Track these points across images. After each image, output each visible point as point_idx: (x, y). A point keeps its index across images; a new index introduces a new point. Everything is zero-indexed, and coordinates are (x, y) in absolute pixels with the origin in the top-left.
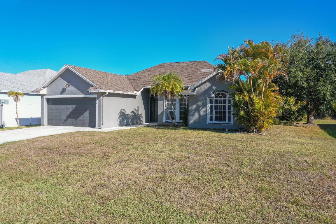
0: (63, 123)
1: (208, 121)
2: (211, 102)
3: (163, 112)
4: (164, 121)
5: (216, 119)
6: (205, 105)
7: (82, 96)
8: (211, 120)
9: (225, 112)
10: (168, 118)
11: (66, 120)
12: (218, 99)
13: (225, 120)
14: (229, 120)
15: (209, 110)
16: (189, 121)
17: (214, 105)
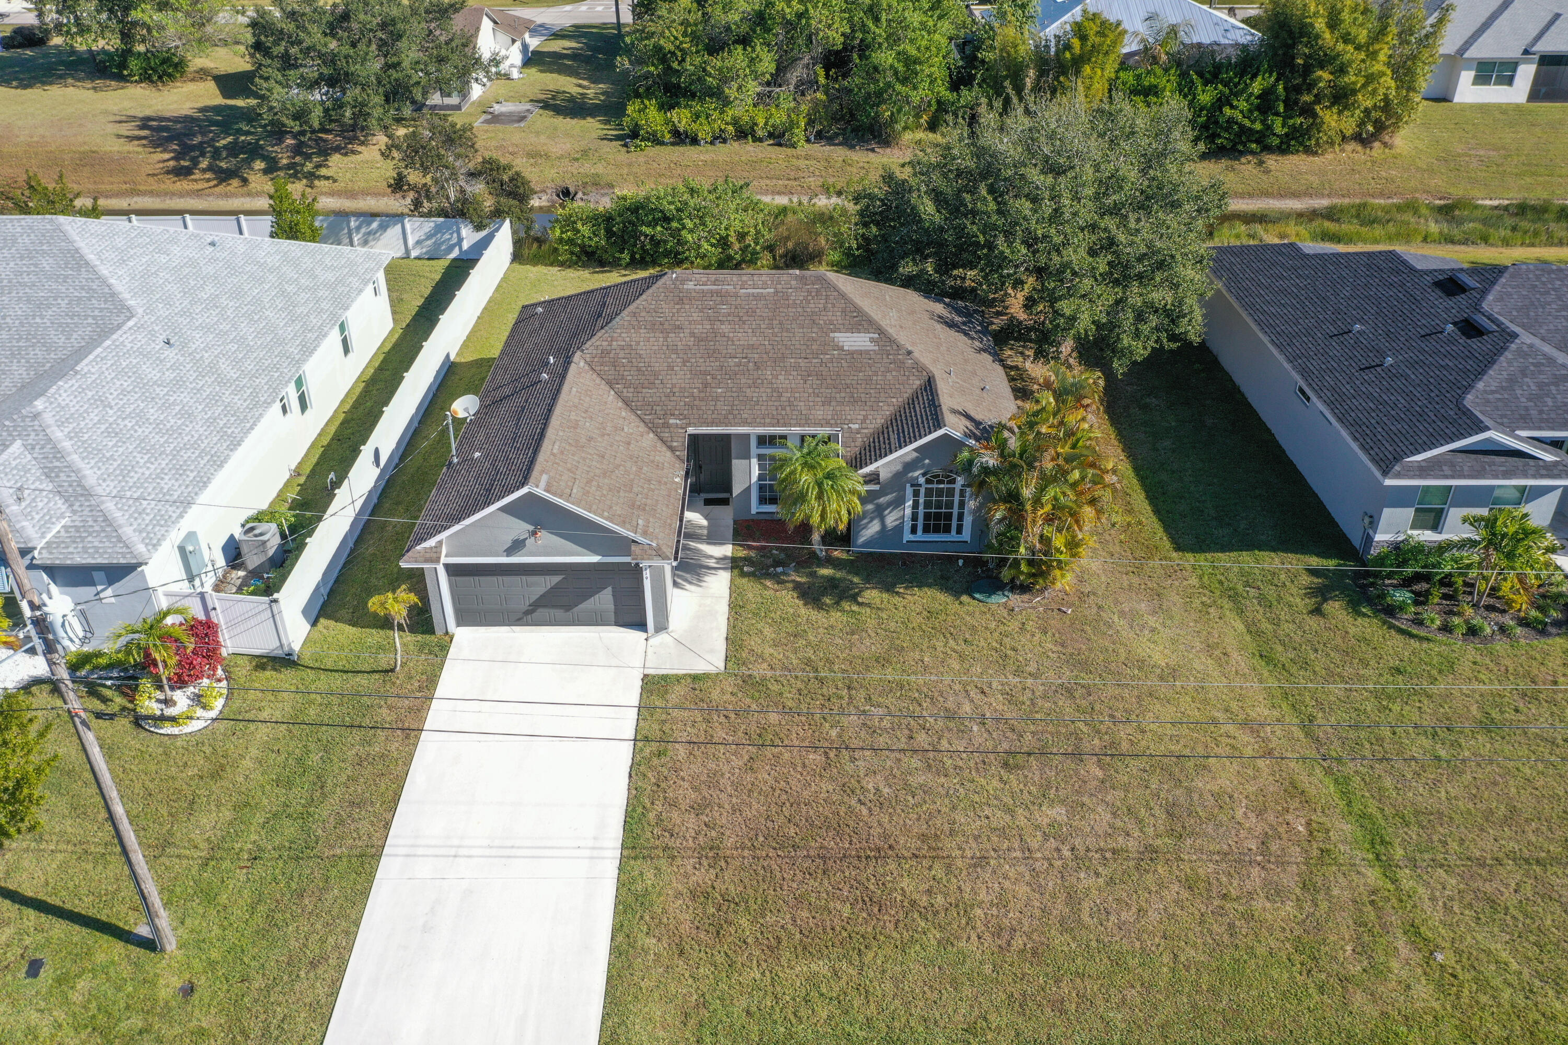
0: (519, 619)
1: (908, 536)
2: (916, 494)
3: (749, 488)
4: (754, 511)
5: (926, 530)
6: (899, 502)
7: (595, 559)
8: (914, 530)
9: (949, 516)
10: (762, 500)
11: (527, 613)
12: (935, 486)
13: (947, 530)
14: (959, 531)
15: (908, 511)
16: (857, 539)
17: (921, 500)
